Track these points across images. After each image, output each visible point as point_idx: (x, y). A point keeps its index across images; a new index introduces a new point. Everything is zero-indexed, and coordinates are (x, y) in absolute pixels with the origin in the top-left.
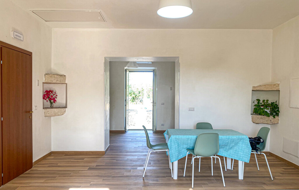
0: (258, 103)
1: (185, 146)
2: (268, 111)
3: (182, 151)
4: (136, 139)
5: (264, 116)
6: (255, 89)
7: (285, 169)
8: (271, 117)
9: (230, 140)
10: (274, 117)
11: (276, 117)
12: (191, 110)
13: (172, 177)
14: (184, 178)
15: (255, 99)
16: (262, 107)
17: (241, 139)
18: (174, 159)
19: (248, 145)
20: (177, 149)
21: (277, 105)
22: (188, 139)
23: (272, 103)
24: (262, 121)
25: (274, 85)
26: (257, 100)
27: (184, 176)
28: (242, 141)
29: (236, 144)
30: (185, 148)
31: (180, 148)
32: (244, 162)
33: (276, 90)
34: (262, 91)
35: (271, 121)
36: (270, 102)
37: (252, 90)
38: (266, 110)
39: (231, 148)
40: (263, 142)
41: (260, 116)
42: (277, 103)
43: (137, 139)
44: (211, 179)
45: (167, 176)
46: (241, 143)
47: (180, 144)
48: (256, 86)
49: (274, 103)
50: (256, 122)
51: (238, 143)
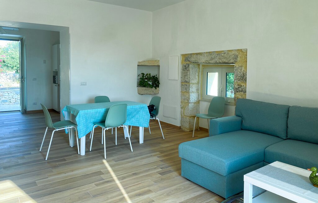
0: (143, 76)
1: (93, 120)
2: (151, 83)
3: (89, 125)
4: (3, 123)
5: (148, 88)
6: (140, 64)
7: (168, 130)
8: (154, 88)
9: (133, 109)
10: (156, 88)
11: (157, 88)
12: (84, 85)
13: (79, 153)
14: (91, 153)
15: (140, 73)
16: (146, 80)
17: (142, 108)
18: (82, 135)
19: (147, 112)
20: (85, 124)
21: (157, 78)
22: (97, 112)
23: (154, 77)
24: (146, 92)
25: (155, 61)
26: (142, 74)
27: (90, 150)
28: (142, 109)
29: (138, 112)
30: (92, 122)
31: (87, 122)
32: (143, 128)
33: (156, 65)
34: (146, 66)
35: (153, 91)
36: (151, 75)
37: (138, 65)
38: (149, 83)
39: (134, 116)
40: (156, 109)
41: (144, 88)
42: (157, 76)
43: (5, 123)
44: (115, 149)
45: (72, 154)
46: (141, 111)
47: (87, 118)
48: (140, 61)
49: (155, 76)
50: (142, 93)
51: (139, 111)
